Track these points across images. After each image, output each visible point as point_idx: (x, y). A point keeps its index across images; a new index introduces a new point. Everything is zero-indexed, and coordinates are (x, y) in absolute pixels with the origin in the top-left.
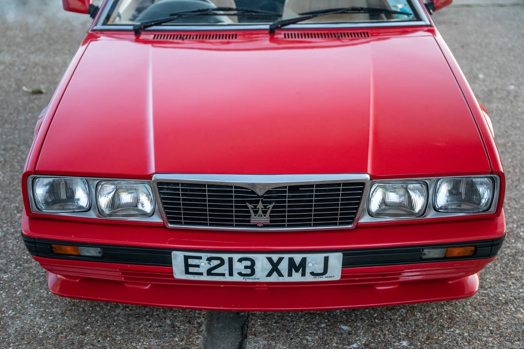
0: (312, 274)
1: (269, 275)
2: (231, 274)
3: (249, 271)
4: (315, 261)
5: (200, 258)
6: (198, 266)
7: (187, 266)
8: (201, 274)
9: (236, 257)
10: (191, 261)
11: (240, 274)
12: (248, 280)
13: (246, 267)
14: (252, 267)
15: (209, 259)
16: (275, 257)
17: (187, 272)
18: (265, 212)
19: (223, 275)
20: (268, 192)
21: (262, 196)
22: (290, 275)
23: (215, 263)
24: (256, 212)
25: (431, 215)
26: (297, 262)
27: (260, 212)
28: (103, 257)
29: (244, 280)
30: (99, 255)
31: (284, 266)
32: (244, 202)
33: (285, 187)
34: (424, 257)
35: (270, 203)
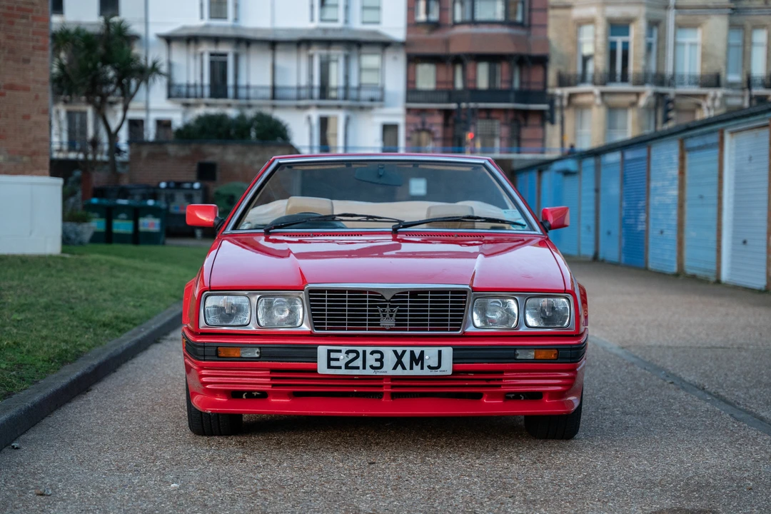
0: (429, 367)
1: (395, 368)
2: (364, 368)
3: (378, 364)
4: (430, 354)
5: (340, 351)
6: (338, 360)
7: (329, 359)
8: (340, 368)
9: (369, 350)
10: (333, 355)
11: (372, 367)
12: (378, 374)
13: (377, 360)
14: (381, 360)
15: (348, 352)
16: (399, 350)
17: (329, 367)
18: (391, 316)
19: (358, 368)
20: (394, 297)
21: (390, 301)
22: (411, 368)
23: (352, 356)
24: (384, 316)
25: (523, 329)
26: (417, 356)
27: (388, 316)
28: (259, 357)
29: (374, 374)
30: (257, 355)
31: (406, 360)
32: (375, 306)
33: (407, 293)
34: (518, 357)
35: (395, 306)
